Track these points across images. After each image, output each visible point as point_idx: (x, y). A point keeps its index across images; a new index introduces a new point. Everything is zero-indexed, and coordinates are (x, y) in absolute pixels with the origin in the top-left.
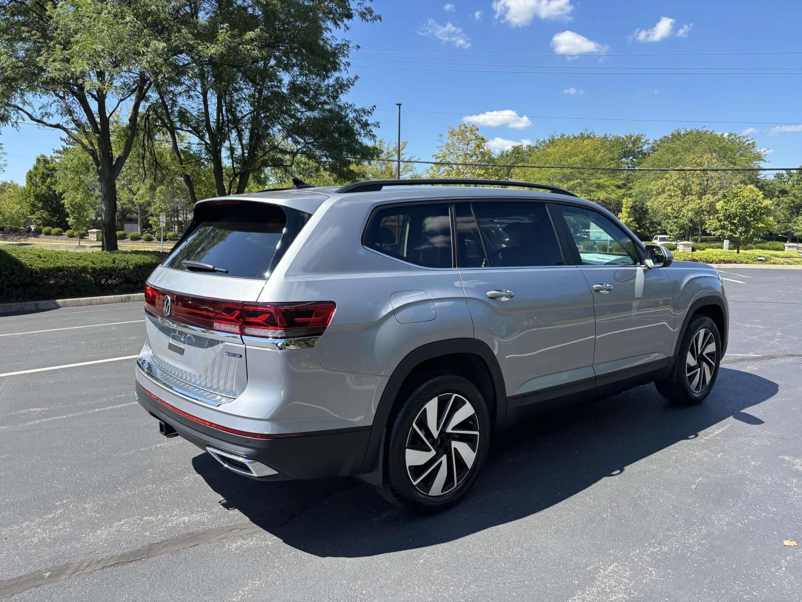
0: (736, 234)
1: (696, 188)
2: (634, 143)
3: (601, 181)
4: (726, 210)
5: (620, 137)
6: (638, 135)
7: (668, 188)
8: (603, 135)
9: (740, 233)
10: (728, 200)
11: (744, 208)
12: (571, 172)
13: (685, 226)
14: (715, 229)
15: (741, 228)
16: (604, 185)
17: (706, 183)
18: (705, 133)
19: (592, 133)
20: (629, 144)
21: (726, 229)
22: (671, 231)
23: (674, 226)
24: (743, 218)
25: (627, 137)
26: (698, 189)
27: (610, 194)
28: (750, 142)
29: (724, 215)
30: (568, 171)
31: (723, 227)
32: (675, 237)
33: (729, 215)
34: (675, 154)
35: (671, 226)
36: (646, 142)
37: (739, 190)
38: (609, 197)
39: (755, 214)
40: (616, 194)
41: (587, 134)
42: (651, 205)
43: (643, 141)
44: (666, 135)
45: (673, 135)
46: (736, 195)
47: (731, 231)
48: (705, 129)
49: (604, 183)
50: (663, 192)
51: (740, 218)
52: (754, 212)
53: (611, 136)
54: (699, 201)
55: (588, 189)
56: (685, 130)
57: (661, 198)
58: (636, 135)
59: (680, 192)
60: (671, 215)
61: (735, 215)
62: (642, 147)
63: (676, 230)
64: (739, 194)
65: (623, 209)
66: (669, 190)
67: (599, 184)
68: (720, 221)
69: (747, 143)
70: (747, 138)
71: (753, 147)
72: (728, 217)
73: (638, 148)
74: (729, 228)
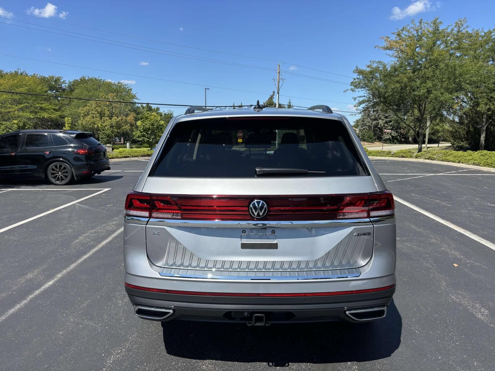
0: (150, 139)
1: (107, 113)
2: (55, 81)
3: (43, 105)
4: (144, 126)
5: (45, 77)
6: (58, 77)
7: (91, 112)
8: (32, 74)
9: (153, 139)
10: (144, 121)
11: (153, 125)
12: (20, 98)
13: (110, 135)
14: (139, 137)
15: (152, 136)
16: (46, 108)
17: (111, 110)
18: (100, 80)
19: (24, 72)
20: (53, 82)
21: (145, 137)
22: (102, 138)
23: (104, 135)
24: (153, 131)
25: (49, 77)
26: (108, 113)
27: (51, 115)
28: (129, 88)
29: (143, 129)
30: (17, 97)
31: (143, 136)
32: (105, 142)
33: (146, 129)
34: (89, 91)
35: (102, 135)
36: (64, 82)
37: (148, 115)
38: (51, 117)
39: (158, 129)
40: (56, 115)
41: (21, 73)
42: (81, 122)
43: (62, 81)
44: (76, 79)
45: (81, 79)
46: (147, 118)
47: (148, 138)
48: (100, 78)
49: (46, 107)
50: (88, 114)
51: (152, 131)
52: (158, 127)
53: (39, 76)
54: (110, 120)
55: (35, 111)
56: (88, 78)
57: (88, 118)
58: (56, 77)
59: (98, 115)
60: (100, 128)
61: (149, 129)
62: (61, 85)
63: (105, 138)
64: (149, 117)
65: (66, 125)
66: (92, 113)
67: (42, 107)
68: (141, 132)
69: (128, 89)
70: (128, 86)
71: (131, 91)
72: (146, 130)
73: (59, 85)
74: (147, 136)
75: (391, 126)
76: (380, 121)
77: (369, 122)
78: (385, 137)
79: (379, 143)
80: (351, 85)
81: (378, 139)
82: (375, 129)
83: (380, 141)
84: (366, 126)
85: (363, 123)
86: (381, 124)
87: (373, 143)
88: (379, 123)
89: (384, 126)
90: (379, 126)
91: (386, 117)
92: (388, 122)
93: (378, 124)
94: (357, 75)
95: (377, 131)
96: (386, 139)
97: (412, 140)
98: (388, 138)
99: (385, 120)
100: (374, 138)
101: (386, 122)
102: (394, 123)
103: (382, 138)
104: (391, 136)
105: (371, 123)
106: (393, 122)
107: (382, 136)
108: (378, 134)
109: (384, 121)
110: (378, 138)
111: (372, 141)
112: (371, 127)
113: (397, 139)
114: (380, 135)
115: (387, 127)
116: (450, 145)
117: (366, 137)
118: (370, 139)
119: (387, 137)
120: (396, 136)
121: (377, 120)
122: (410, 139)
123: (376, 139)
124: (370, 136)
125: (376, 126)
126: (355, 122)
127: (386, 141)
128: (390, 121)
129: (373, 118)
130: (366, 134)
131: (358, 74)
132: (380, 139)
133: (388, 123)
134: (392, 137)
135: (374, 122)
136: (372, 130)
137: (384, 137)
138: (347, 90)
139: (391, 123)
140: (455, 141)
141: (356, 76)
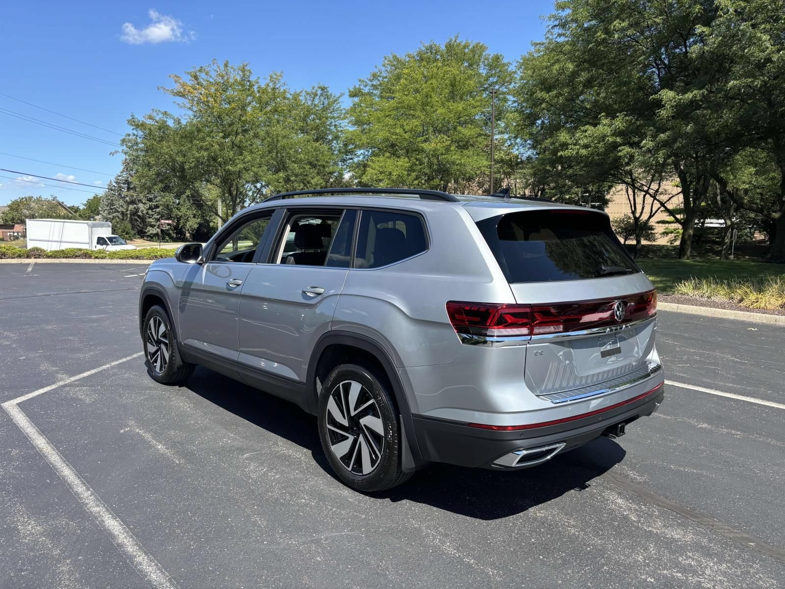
75: (159, 213)
76: (141, 205)
77: (122, 206)
78: (151, 232)
79: (141, 240)
80: (122, 145)
81: (138, 235)
82: (133, 217)
83: (142, 237)
84: (118, 212)
85: (112, 207)
86: (142, 211)
87: (132, 240)
88: (138, 208)
89: (147, 213)
90: (140, 213)
91: (150, 200)
92: (153, 207)
93: (137, 210)
94: (133, 129)
95: (137, 220)
96: (151, 234)
97: (190, 236)
98: (155, 232)
99: (149, 204)
100: (133, 232)
101: (150, 208)
102: (163, 209)
103: (146, 233)
104: (159, 231)
105: (125, 207)
106: (161, 207)
107: (146, 229)
108: (139, 226)
109: (147, 206)
110: (138, 232)
111: (130, 237)
112: (127, 214)
113: (169, 235)
114: (142, 228)
115: (152, 215)
116: (252, 244)
117: (120, 231)
118: (126, 234)
119: (152, 231)
120: (168, 230)
121: (136, 204)
122: (188, 235)
123: (135, 234)
124: (127, 230)
125: (135, 213)
126: (85, 206)
127: (152, 238)
128: (157, 207)
129: (129, 200)
130: (118, 226)
131: (134, 127)
132: (142, 234)
133: (153, 209)
134: (162, 231)
135: (131, 207)
136: (128, 219)
137: (149, 231)
138: (116, 152)
139: (158, 210)
140: (258, 239)
141: (130, 130)
